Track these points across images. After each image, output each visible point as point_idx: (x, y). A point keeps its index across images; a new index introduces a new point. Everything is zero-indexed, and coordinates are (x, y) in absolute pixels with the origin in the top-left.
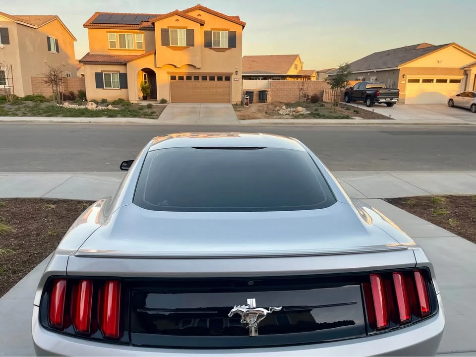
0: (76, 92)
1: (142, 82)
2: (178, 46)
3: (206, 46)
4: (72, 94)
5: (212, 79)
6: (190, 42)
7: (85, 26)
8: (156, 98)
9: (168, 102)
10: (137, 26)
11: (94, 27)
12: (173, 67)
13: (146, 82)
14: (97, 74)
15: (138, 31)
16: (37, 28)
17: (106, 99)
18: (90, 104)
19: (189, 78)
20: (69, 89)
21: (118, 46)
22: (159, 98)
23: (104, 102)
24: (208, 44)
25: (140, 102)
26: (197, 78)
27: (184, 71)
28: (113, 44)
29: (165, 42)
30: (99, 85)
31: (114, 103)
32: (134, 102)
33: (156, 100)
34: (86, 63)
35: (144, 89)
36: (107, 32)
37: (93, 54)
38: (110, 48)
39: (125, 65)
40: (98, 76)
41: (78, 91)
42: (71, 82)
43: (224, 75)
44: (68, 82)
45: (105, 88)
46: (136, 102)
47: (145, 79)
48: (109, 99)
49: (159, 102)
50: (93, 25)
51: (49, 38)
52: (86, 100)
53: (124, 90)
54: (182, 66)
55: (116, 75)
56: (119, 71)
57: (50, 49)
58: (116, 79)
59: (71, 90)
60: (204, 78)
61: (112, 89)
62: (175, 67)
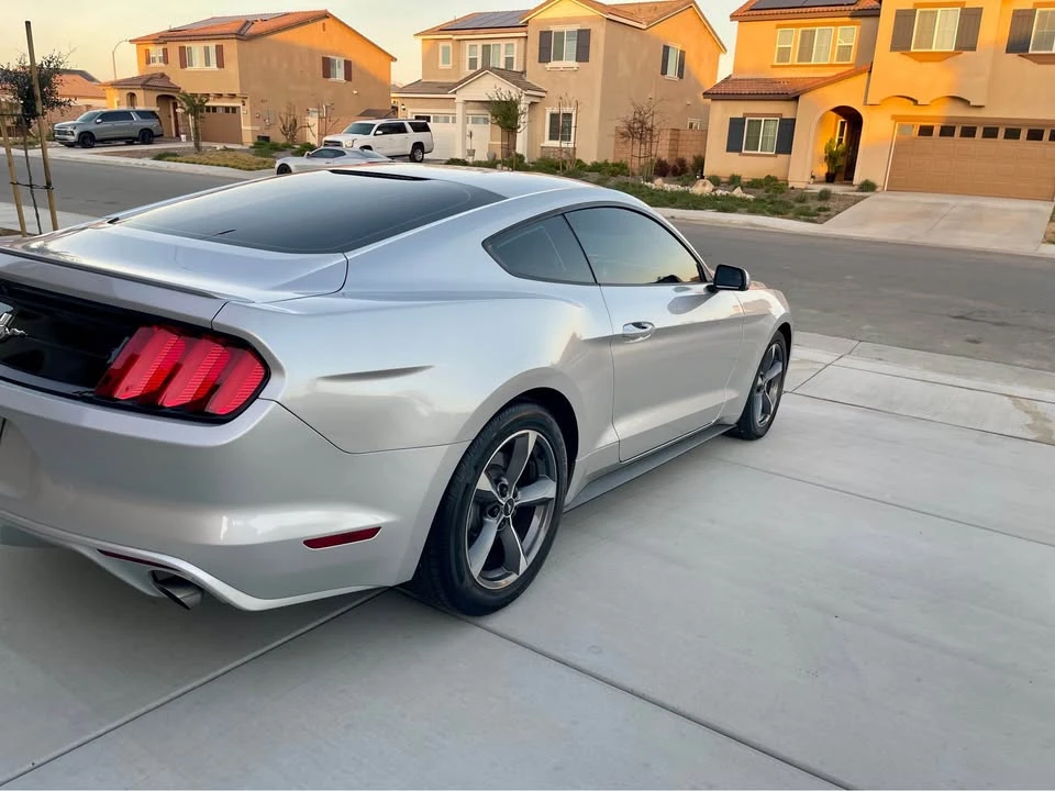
0: (690, 160)
1: (832, 141)
2: (933, 50)
3: (1010, 50)
4: (682, 162)
5: (1012, 134)
6: (967, 38)
7: (733, 17)
8: (852, 179)
9: (878, 190)
10: (848, 8)
11: (753, 18)
12: (912, 103)
13: (840, 141)
14: (733, 121)
15: (847, 19)
16: (645, 27)
17: (739, 174)
18: (701, 184)
19: (947, 131)
20: (679, 153)
21: (794, 59)
22: (858, 178)
23: (734, 181)
24: (1018, 46)
25: (810, 186)
26: (969, 132)
27: (938, 113)
28: (784, 53)
29: (901, 42)
30: (734, 145)
31: (753, 185)
32: (798, 185)
33: (852, 184)
34: (718, 97)
35: (831, 158)
36: (779, 26)
37: (739, 77)
38: (775, 64)
39: (796, 99)
40: (736, 125)
41: (694, 157)
42: (685, 138)
43: (1047, 126)
44: (681, 138)
45: (743, 151)
46: (803, 186)
47: (841, 134)
48: (746, 177)
49: (855, 188)
50: (755, 12)
51: (666, 49)
52: (703, 177)
53: (782, 157)
54: (932, 101)
55: (774, 123)
56: (780, 115)
57: (664, 71)
58: (771, 131)
59: (681, 155)
60: (990, 133)
61: (759, 155)
62: (915, 102)
